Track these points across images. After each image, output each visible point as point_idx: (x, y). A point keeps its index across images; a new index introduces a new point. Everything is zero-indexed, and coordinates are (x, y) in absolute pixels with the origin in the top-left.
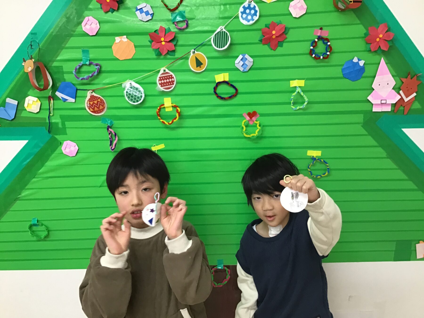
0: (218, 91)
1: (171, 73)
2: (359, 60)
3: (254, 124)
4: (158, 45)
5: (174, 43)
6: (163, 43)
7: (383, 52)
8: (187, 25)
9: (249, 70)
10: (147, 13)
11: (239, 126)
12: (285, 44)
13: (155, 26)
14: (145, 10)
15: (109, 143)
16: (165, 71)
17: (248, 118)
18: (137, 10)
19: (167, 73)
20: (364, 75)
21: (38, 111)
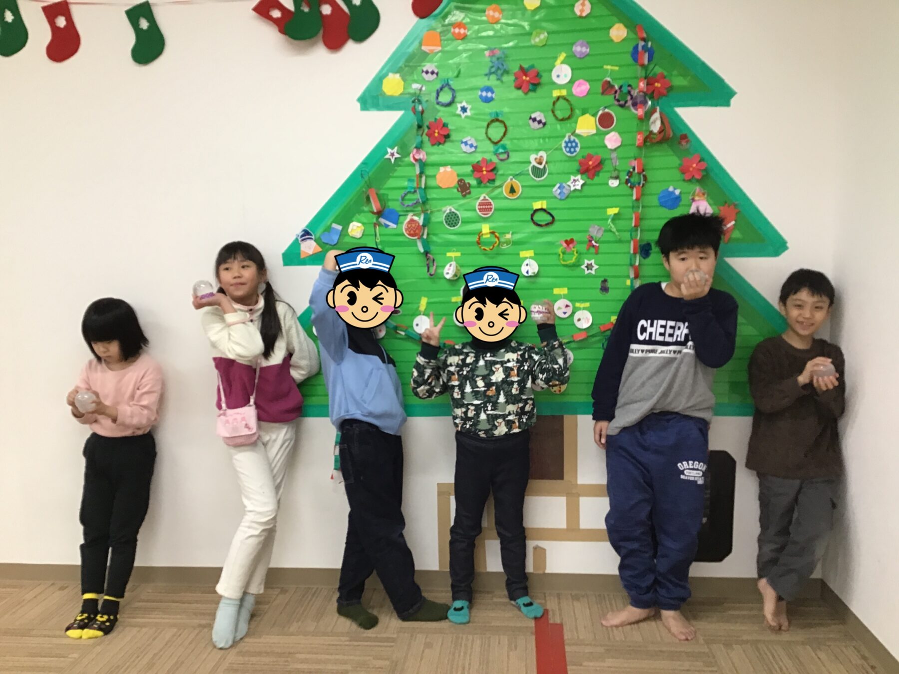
0: (536, 218)
1: (491, 201)
2: (675, 189)
3: (571, 252)
4: (479, 174)
5: (495, 172)
6: (485, 173)
7: (698, 181)
8: (508, 156)
9: (567, 197)
10: (471, 146)
11: (556, 254)
12: (601, 174)
13: (478, 158)
14: (469, 143)
15: (427, 270)
16: (485, 197)
17: (565, 245)
18: (462, 142)
19: (487, 200)
20: (681, 203)
21: (361, 236)
